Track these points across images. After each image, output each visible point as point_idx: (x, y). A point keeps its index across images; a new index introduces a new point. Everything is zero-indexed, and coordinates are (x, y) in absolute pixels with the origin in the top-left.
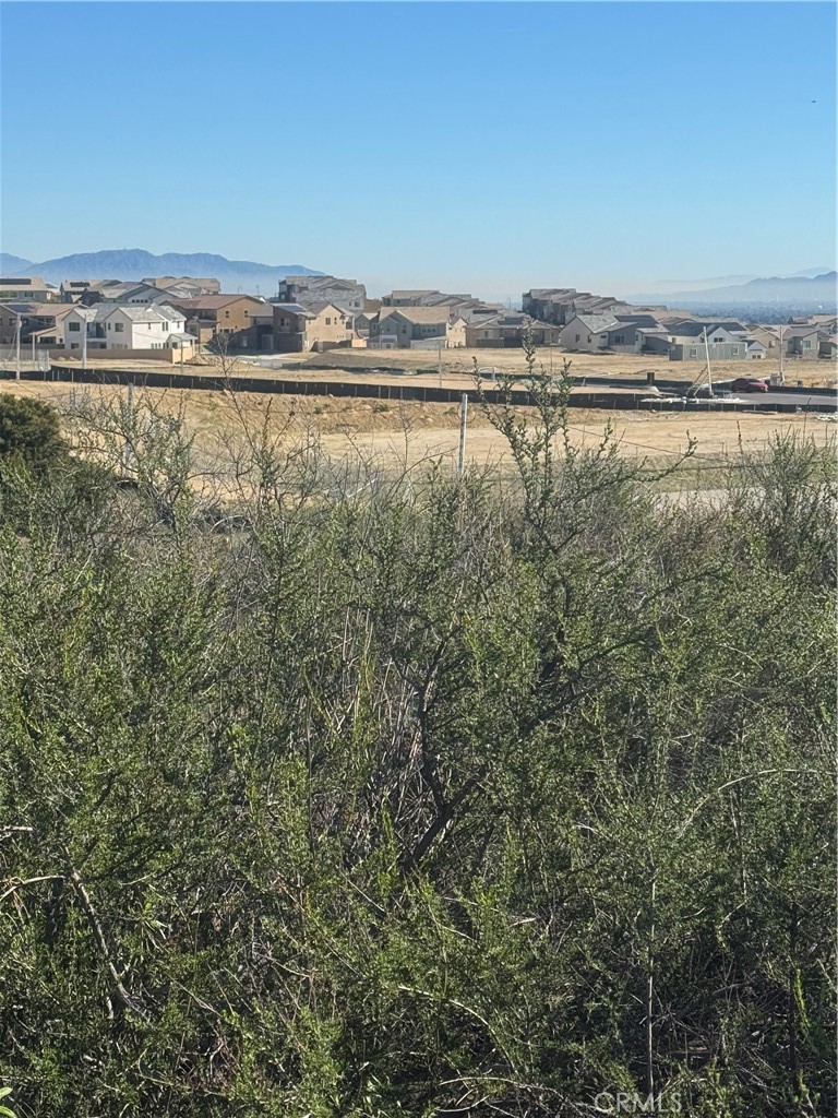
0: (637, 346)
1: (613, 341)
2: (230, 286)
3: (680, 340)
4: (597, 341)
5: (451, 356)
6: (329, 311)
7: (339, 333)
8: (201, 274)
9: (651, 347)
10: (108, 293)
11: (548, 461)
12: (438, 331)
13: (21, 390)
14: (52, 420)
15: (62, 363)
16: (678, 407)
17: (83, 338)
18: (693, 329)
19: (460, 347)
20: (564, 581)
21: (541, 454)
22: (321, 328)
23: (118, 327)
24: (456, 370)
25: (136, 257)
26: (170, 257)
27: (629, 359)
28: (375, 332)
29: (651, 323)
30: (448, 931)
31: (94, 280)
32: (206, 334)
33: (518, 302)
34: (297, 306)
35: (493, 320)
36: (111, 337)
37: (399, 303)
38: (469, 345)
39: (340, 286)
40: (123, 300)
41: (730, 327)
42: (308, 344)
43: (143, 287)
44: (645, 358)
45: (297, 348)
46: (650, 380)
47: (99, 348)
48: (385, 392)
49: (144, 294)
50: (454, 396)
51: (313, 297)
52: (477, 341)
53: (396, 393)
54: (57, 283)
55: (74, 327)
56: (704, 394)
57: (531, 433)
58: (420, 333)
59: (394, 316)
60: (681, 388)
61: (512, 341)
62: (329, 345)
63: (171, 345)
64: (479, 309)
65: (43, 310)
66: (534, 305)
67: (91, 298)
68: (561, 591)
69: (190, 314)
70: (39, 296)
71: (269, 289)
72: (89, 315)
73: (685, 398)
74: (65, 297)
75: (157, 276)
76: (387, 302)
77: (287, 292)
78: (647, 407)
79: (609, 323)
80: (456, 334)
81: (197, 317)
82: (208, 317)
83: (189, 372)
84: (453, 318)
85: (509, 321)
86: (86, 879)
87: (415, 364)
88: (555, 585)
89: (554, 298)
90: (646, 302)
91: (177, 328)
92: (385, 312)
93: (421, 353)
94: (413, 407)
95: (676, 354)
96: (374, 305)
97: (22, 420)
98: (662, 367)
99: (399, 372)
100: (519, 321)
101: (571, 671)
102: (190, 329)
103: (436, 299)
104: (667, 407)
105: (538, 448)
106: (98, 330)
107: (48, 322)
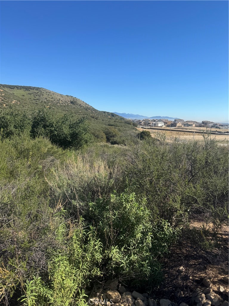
0: (215, 127)
1: (212, 127)
2: (169, 120)
3: (220, 127)
4: (210, 127)
5: (193, 128)
6: (180, 123)
7: (181, 125)
8: (166, 119)
9: (217, 128)
10: (156, 120)
11: (208, 140)
12: (192, 125)
13: (147, 130)
14: (150, 133)
15: (151, 127)
16: (220, 134)
17: (153, 125)
18: (222, 126)
19: (194, 127)
20: (209, 153)
21: (207, 139)
22: (178, 124)
23: (157, 124)
24: (193, 129)
25: (160, 117)
26: (163, 117)
27: (214, 129)
28: (185, 125)
29: (217, 125)
30: (193, 189)
31: (155, 119)
32: (166, 125)
33: (201, 122)
34: (176, 122)
35: (198, 124)
36: (156, 125)
37: (188, 122)
38: (195, 127)
39: (181, 120)
40: (158, 121)
41: (226, 126)
42: (177, 126)
43: (160, 120)
44: (216, 129)
45: (176, 127)
46: (216, 131)
47: (155, 126)
48: (185, 131)
49: (160, 121)
50: (193, 132)
51: (178, 121)
52: (196, 126)
53: (187, 131)
54: (151, 119)
55: (153, 124)
56: (223, 133)
57: (206, 137)
58: (190, 125)
59: (187, 123)
60: (220, 132)
61: (201, 126)
62: (180, 126)
63: (162, 126)
64: (197, 123)
65: (150, 122)
66: (203, 123)
67: (154, 121)
68: (208, 154)
69: (164, 123)
70: (149, 121)
71: (173, 120)
72: (154, 123)
73: (220, 133)
74: (152, 121)
75: (162, 119)
76: (186, 122)
77: (175, 121)
78: (216, 134)
79: (212, 125)
80: (194, 125)
81: (165, 123)
82: (166, 123)
83: (164, 129)
84: (194, 124)
85: (200, 124)
86: (155, 179)
87: (189, 128)
88: (208, 153)
89: (206, 122)
90: (217, 123)
91: (163, 124)
92: (186, 123)
93: (190, 127)
94: (188, 133)
95: (220, 128)
96: (185, 122)
97: (147, 133)
98: (218, 130)
99: (187, 129)
100: (201, 124)
101: (209, 163)
102: (164, 124)
103: (192, 122)
104: (218, 134)
105: (207, 138)
106: (155, 124)
107: (150, 123)
